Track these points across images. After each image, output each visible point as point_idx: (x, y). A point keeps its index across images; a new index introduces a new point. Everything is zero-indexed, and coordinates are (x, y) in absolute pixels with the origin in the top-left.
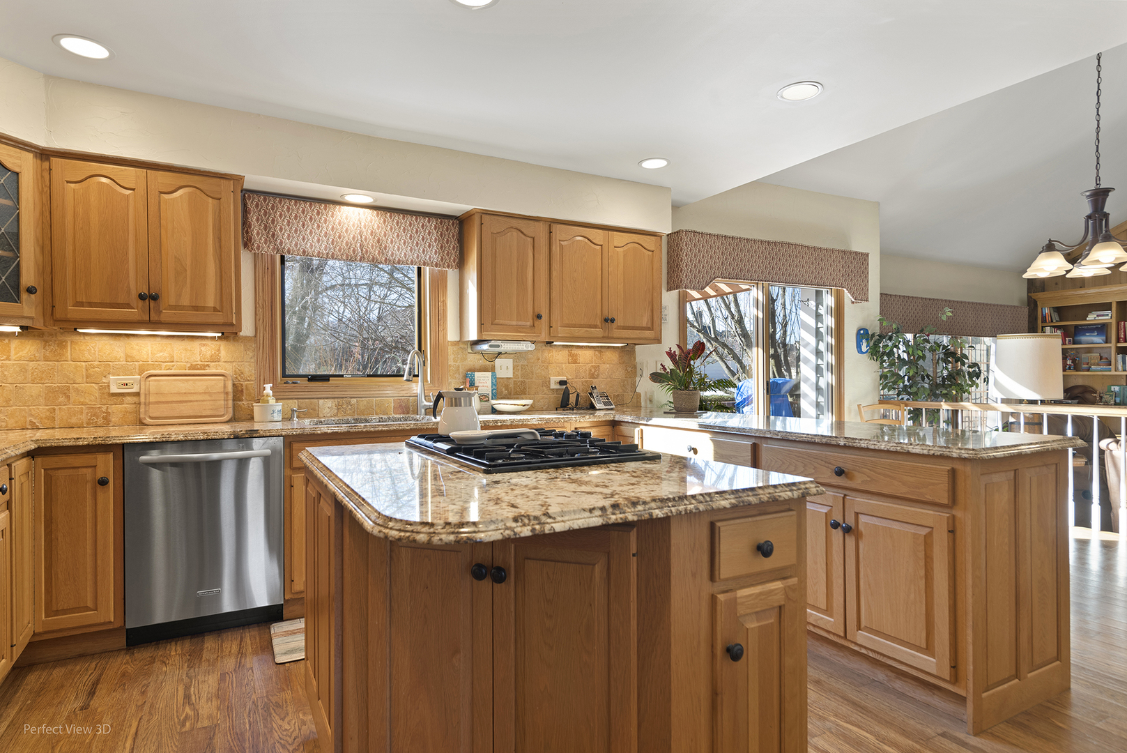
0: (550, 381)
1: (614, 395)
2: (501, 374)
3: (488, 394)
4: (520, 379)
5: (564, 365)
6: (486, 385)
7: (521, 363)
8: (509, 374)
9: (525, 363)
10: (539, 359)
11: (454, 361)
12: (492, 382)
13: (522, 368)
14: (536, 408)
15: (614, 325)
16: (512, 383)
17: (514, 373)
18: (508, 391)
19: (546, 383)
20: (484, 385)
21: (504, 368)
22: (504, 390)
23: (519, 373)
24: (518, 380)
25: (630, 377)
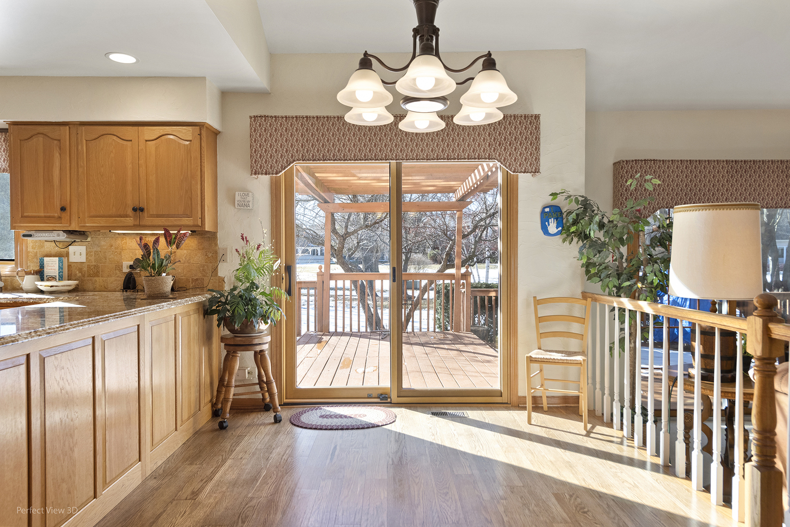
0: (122, 266)
1: (192, 279)
2: (73, 259)
3: (56, 276)
4: (94, 264)
5: (137, 251)
6: (54, 268)
7: (95, 249)
8: (83, 259)
9: (99, 249)
10: (111, 246)
11: (32, 249)
12: (59, 266)
13: (95, 254)
14: (109, 289)
15: (146, 213)
16: (86, 266)
17: (87, 258)
18: (82, 273)
19: (119, 267)
20: (52, 268)
21: (78, 254)
22: (77, 272)
23: (93, 258)
24: (92, 264)
25: (211, 263)
